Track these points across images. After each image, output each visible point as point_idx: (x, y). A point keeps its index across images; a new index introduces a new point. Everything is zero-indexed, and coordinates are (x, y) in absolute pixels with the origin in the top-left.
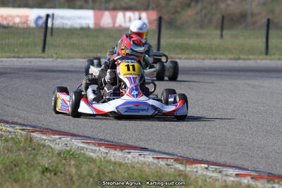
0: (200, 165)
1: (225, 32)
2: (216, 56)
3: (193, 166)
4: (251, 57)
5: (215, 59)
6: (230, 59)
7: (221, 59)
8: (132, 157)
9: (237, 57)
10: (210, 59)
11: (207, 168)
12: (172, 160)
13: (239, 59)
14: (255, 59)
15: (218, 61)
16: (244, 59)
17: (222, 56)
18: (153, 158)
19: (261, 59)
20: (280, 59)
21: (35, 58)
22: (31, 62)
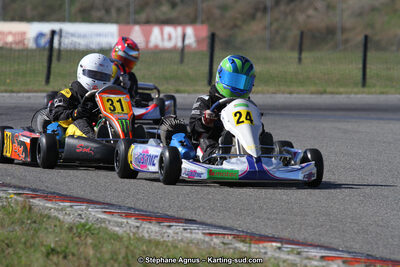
0: (270, 244)
1: (304, 55)
2: (292, 89)
3: (261, 245)
4: (342, 90)
5: (291, 93)
6: (312, 93)
7: (299, 93)
8: (174, 232)
9: (321, 89)
10: (283, 93)
11: (279, 248)
12: (230, 237)
13: (325, 92)
14: (346, 93)
15: (294, 95)
16: (332, 93)
17: (300, 89)
18: (204, 234)
19: (356, 93)
20: (382, 93)
21: (36, 92)
22: (29, 98)
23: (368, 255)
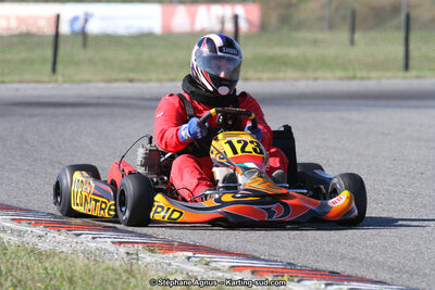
0: (180, 253)
1: (358, 36)
2: (319, 74)
3: (171, 255)
4: (373, 74)
5: (316, 79)
6: (341, 79)
7: (325, 79)
9: (351, 73)
10: (308, 79)
11: (189, 258)
12: (141, 246)
13: (354, 78)
14: (378, 78)
15: (319, 82)
16: (362, 78)
17: (329, 74)
18: (113, 243)
19: (389, 78)
20: (418, 77)
21: (29, 82)
22: (17, 90)
23: (289, 264)
